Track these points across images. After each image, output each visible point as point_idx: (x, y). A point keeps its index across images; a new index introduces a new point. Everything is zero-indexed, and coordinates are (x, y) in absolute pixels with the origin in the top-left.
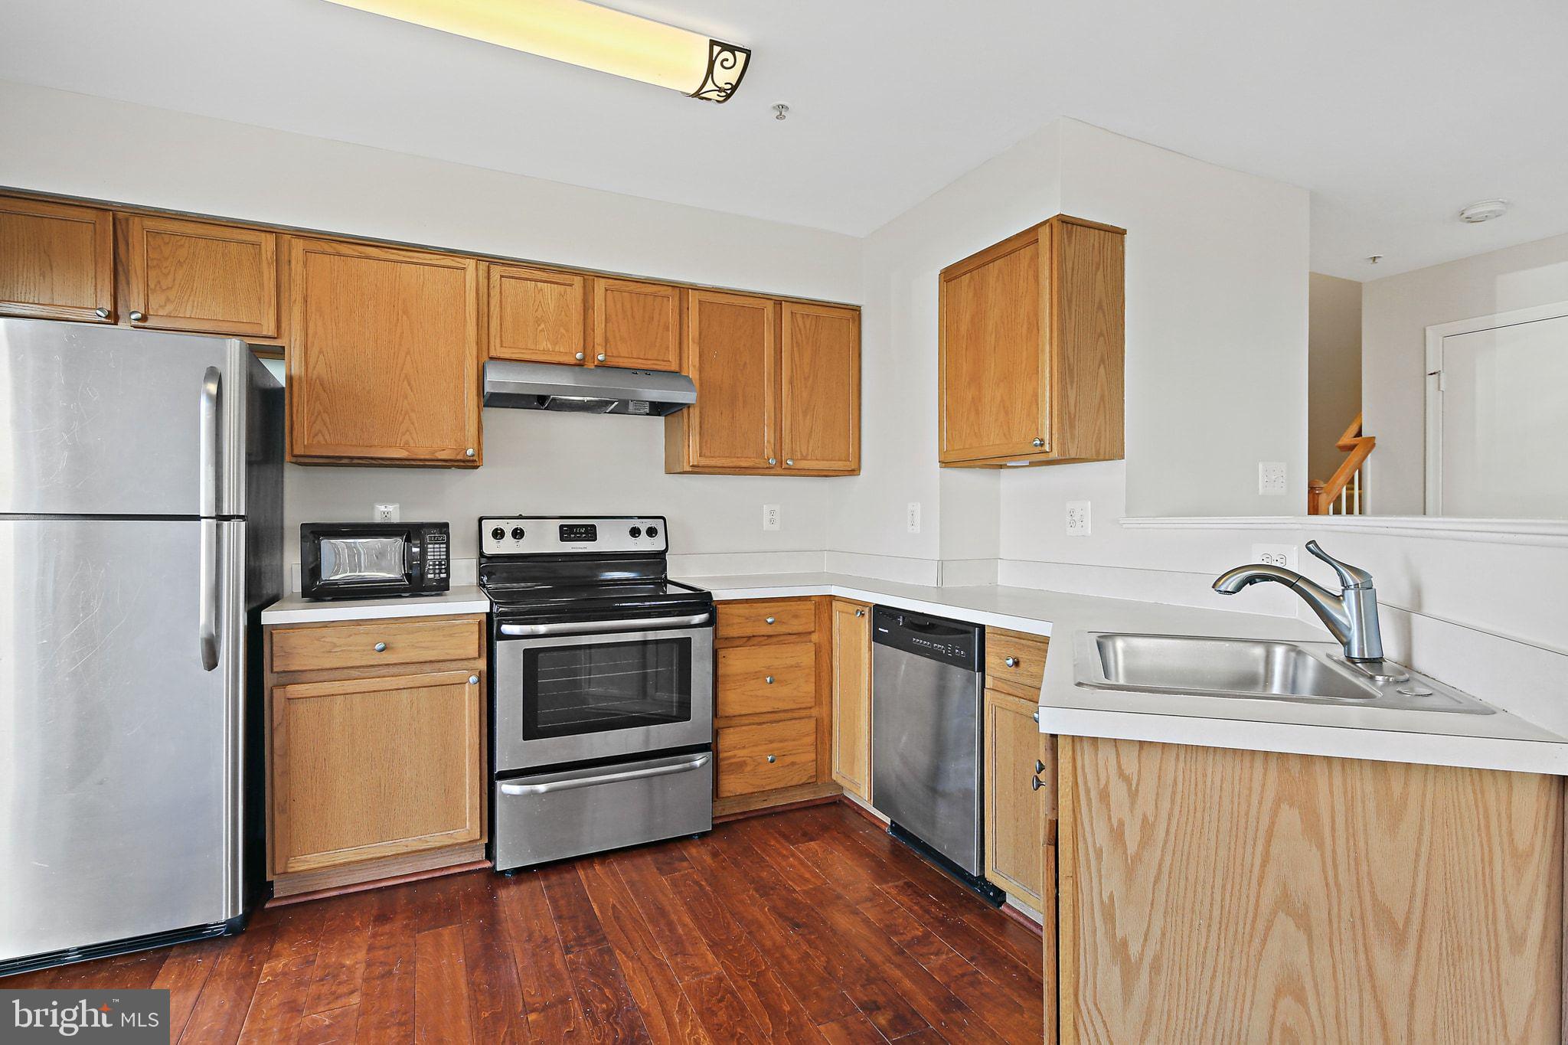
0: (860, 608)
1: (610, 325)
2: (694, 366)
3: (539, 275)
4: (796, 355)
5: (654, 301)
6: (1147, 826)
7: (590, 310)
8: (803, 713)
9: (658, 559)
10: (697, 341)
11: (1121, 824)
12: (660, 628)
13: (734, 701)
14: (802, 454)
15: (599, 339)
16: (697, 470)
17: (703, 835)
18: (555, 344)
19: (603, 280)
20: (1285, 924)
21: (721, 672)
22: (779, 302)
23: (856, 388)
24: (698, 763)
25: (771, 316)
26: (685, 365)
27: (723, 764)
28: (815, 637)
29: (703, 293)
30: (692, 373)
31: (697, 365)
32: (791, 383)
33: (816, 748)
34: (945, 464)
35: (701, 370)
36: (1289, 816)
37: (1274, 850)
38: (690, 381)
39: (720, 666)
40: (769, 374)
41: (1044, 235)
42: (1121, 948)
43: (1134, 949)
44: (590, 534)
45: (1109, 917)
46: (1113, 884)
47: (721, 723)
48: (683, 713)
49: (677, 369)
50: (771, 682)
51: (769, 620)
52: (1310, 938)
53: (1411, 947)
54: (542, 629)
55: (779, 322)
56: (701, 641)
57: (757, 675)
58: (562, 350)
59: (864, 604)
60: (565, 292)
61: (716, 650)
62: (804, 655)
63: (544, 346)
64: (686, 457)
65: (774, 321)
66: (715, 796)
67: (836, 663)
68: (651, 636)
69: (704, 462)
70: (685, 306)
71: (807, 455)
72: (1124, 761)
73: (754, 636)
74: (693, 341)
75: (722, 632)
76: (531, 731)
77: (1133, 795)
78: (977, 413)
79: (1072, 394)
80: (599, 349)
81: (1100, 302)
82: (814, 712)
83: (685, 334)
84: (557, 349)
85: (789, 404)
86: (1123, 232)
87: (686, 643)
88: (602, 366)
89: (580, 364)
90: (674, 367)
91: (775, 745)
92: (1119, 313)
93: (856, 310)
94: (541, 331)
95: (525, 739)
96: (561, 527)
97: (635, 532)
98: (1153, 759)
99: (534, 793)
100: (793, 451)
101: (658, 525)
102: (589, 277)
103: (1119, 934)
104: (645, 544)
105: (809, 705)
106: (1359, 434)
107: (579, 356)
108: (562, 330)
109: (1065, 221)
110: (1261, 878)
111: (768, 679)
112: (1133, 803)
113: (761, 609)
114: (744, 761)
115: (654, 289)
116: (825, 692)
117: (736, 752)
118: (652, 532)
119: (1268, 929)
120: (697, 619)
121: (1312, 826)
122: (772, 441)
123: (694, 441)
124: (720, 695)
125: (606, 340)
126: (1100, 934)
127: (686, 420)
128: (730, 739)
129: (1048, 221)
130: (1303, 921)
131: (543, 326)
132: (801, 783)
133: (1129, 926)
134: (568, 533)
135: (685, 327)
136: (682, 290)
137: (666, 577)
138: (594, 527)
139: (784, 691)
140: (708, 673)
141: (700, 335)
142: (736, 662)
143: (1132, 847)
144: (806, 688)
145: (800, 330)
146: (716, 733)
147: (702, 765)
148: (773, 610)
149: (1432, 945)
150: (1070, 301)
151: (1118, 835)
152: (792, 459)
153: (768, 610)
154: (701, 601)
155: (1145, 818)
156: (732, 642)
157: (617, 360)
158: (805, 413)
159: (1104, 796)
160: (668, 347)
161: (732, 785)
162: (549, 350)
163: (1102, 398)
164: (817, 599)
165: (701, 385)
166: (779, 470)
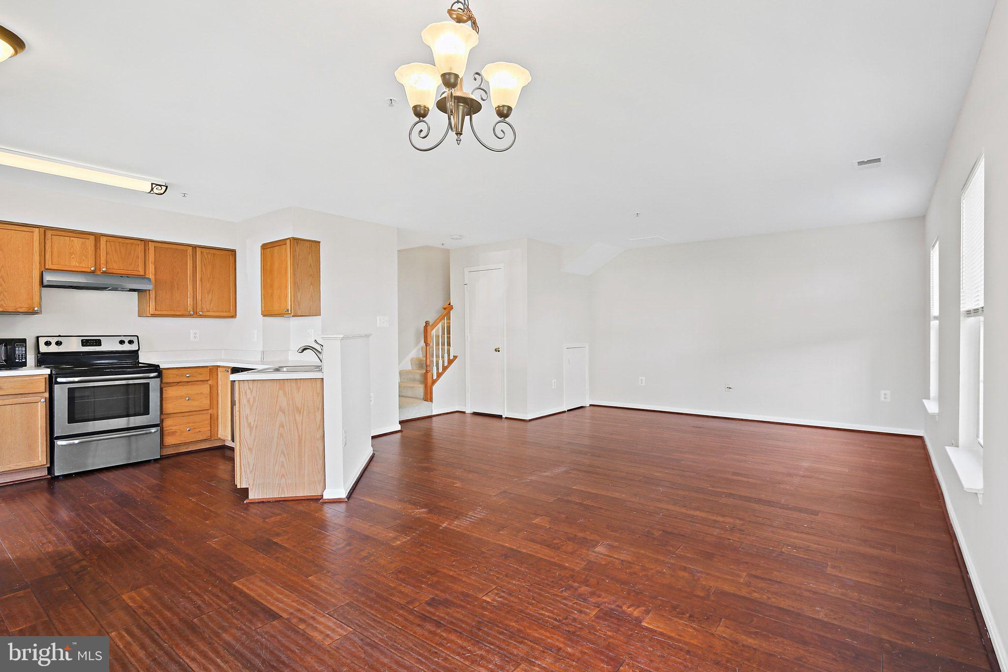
0: (227, 369)
1: (108, 256)
2: (152, 273)
3: (72, 234)
4: (204, 269)
5: (131, 246)
6: (254, 398)
7: (98, 250)
8: (205, 412)
9: (135, 353)
10: (153, 262)
11: (249, 398)
12: (135, 379)
13: (169, 407)
14: (207, 310)
15: (103, 261)
16: (153, 315)
17: (155, 460)
18: (80, 263)
19: (105, 237)
20: (281, 413)
21: (164, 396)
22: (195, 247)
23: (233, 284)
24: (153, 431)
25: (191, 253)
26: (147, 273)
27: (166, 433)
28: (210, 382)
29: (156, 243)
30: (151, 276)
31: (154, 273)
32: (201, 280)
33: (211, 425)
34: (264, 316)
35: (155, 275)
36: (281, 392)
37: (278, 399)
38: (149, 279)
39: (164, 394)
40: (190, 277)
41: (288, 242)
42: (249, 424)
43: (252, 424)
44: (98, 343)
45: (247, 418)
46: (248, 411)
47: (163, 417)
48: (146, 412)
49: (143, 274)
50: (188, 400)
51: (187, 376)
52: (285, 416)
53: (302, 415)
54: (76, 379)
55: (195, 255)
56: (154, 384)
57: (182, 397)
58: (83, 266)
59: (229, 367)
60: (85, 241)
61: (162, 388)
62: (205, 389)
63: (74, 264)
64: (148, 311)
65: (193, 255)
66: (162, 444)
67: (219, 392)
68: (131, 382)
69: (157, 313)
70: (147, 248)
71: (210, 309)
72: (250, 385)
73: (180, 382)
74: (151, 263)
75: (164, 381)
76: (72, 419)
77: (251, 392)
78: (272, 298)
79: (299, 295)
80: (102, 266)
81: (310, 265)
82: (210, 411)
83: (147, 259)
84: (81, 265)
85: (200, 289)
86: (320, 242)
87: (147, 386)
88: (104, 272)
89: (93, 272)
90: (142, 273)
91: (191, 425)
92: (318, 268)
93: (233, 252)
94: (72, 258)
95: (68, 423)
96: (82, 340)
97: (122, 342)
98: (255, 383)
99: (74, 444)
100: (202, 308)
101: (135, 339)
102: (97, 237)
103: (249, 421)
104: (127, 347)
105: (207, 408)
106: (450, 304)
107: (92, 269)
108: (84, 257)
109: (294, 239)
110: (276, 405)
111: (187, 399)
112: (252, 394)
113: (184, 371)
114: (176, 431)
115: (132, 241)
116: (215, 402)
117: (172, 427)
118: (131, 342)
119: (278, 414)
120: (152, 375)
121: (285, 394)
122: (192, 304)
123: (152, 304)
124: (164, 405)
125: (107, 262)
126: (245, 423)
127: (148, 296)
128: (168, 423)
129: (290, 238)
130: (284, 412)
131: (73, 256)
132: (203, 439)
133: (251, 420)
134: (85, 343)
135: (147, 257)
136: (146, 242)
137: (138, 361)
138: (100, 340)
139: (196, 403)
140: (157, 396)
141: (155, 260)
142: (170, 392)
143: (251, 404)
144: (206, 402)
145: (206, 259)
146: (162, 421)
147: (154, 432)
148: (190, 372)
149: (305, 413)
150: (298, 264)
151: (249, 401)
152: (201, 312)
153: (187, 372)
154: (155, 368)
155: (254, 396)
156: (169, 384)
157: (113, 270)
158: (208, 293)
159: (246, 393)
160: (139, 265)
161: (169, 440)
162: (76, 266)
163: (312, 296)
164: (211, 367)
165: (156, 281)
166: (196, 316)
